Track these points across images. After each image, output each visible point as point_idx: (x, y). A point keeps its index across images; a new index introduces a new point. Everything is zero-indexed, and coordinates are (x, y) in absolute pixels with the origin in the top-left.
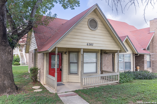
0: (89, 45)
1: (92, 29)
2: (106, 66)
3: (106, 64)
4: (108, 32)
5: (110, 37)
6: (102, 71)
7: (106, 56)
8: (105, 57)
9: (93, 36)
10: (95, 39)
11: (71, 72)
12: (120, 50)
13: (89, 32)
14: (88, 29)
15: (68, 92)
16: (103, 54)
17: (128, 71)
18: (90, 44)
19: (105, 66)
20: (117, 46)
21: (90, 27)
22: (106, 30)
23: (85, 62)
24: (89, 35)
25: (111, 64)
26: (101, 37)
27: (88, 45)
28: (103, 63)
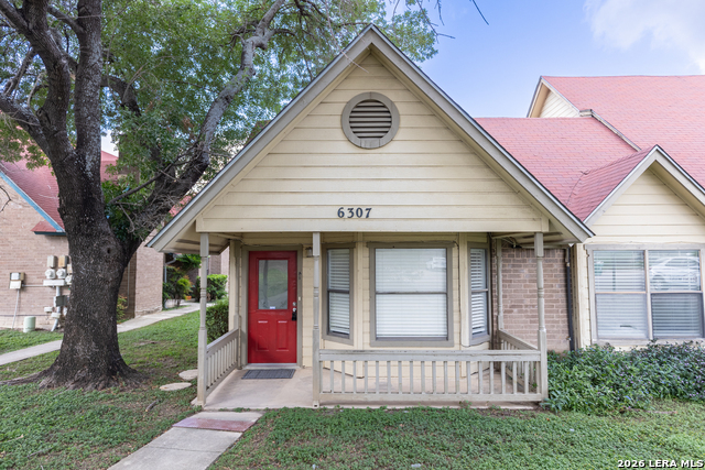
0: (347, 214)
1: (363, 142)
2: (519, 312)
3: (522, 301)
4: (459, 144)
5: (472, 167)
6: (498, 332)
7: (524, 261)
8: (513, 266)
9: (373, 173)
10: (384, 186)
11: (332, 329)
12: (546, 230)
13: (351, 157)
14: (346, 147)
15: (249, 410)
16: (499, 254)
17: (680, 342)
18: (354, 211)
19: (515, 310)
20: (528, 210)
21: (354, 137)
22: (452, 137)
23: (381, 291)
24: (349, 173)
25: (557, 301)
26: (420, 173)
27: (346, 216)
28: (501, 293)
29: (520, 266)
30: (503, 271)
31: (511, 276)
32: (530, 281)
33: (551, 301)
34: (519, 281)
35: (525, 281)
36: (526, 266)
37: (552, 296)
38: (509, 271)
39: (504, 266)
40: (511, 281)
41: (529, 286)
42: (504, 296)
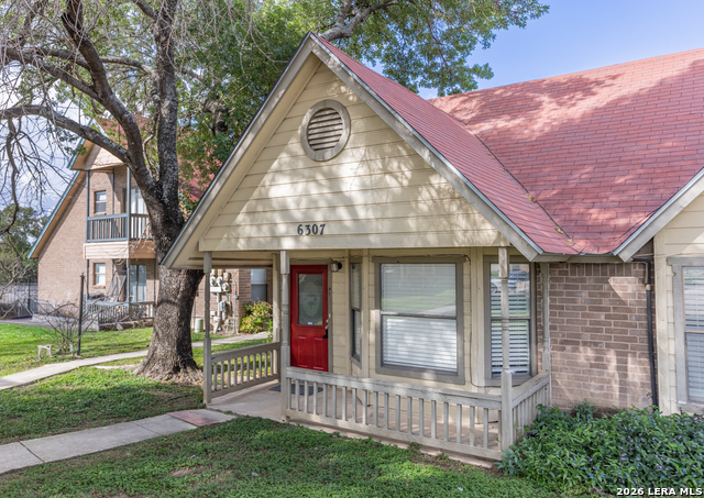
0: (305, 231)
2: (574, 351)
3: (578, 336)
18: (311, 228)
19: (569, 348)
28: (548, 324)
29: (577, 287)
30: (551, 294)
31: (562, 301)
32: (591, 309)
33: (623, 339)
34: (575, 308)
35: (584, 308)
36: (585, 288)
37: (626, 332)
38: (561, 294)
39: (552, 287)
40: (562, 308)
41: (588, 316)
42: (552, 328)
